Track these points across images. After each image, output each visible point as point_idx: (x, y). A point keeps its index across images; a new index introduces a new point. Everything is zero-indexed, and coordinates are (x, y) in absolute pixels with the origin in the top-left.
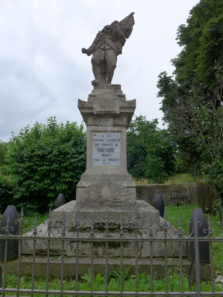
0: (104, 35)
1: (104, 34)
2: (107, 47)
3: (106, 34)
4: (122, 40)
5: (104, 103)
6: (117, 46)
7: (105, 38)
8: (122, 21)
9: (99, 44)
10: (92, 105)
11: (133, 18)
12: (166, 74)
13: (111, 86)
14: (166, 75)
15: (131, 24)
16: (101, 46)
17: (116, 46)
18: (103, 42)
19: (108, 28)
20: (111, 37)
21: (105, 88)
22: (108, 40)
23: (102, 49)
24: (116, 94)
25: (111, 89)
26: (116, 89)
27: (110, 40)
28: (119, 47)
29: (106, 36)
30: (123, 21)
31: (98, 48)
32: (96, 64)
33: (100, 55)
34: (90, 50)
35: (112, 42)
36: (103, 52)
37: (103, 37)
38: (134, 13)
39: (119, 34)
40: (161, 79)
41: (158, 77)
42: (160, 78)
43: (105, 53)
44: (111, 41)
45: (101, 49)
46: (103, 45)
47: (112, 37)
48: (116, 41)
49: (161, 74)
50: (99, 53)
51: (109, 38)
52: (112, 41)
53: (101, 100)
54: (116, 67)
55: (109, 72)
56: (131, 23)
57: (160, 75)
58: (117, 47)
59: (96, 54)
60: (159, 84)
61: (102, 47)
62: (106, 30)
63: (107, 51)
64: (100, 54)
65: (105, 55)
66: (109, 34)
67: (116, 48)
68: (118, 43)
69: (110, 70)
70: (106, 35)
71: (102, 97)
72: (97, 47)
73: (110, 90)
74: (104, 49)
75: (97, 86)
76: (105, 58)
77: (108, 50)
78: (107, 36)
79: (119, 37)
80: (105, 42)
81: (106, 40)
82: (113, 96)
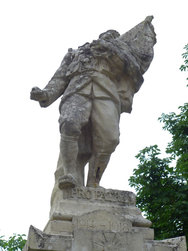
0: (89, 62)
1: (90, 59)
2: (98, 93)
3: (96, 61)
4: (136, 80)
5: (103, 243)
6: (123, 92)
7: (94, 70)
8: (129, 34)
9: (78, 82)
10: (69, 244)
11: (152, 28)
12: (157, 152)
13: (111, 195)
14: (158, 154)
15: (149, 42)
16: (82, 88)
17: (121, 92)
18: (89, 79)
19: (104, 47)
20: (108, 69)
21: (93, 198)
22: (101, 76)
23: (86, 96)
24: (127, 217)
25: (110, 201)
26: (124, 204)
27: (107, 75)
28: (127, 97)
29: (96, 65)
30: (131, 34)
31: (75, 93)
32: (75, 133)
33: (82, 111)
34: (51, 93)
35: (111, 83)
36: (89, 105)
37: (89, 66)
38: (152, 17)
39: (132, 66)
40: (143, 163)
41: (137, 157)
42: (141, 160)
43: (93, 107)
44: (108, 80)
45: (83, 95)
46: (89, 87)
47: (112, 69)
48: (119, 81)
49: (144, 151)
50: (80, 106)
51: (104, 72)
52: (111, 79)
53: (93, 233)
54: (118, 143)
55: (99, 154)
56: (149, 39)
57: (142, 154)
58: (122, 95)
59: (74, 107)
60: (135, 176)
61: (87, 91)
62: (96, 52)
63: (98, 103)
64: (84, 109)
65: (91, 112)
66: (104, 61)
67: (121, 97)
68: (124, 87)
69: (102, 151)
70: (94, 62)
71: (90, 223)
72: (74, 91)
73: (108, 205)
74: (91, 98)
75: (73, 192)
76: (90, 118)
77: (101, 101)
78: (98, 64)
79: (131, 73)
80: (93, 81)
81: (96, 74)
82: (119, 222)
